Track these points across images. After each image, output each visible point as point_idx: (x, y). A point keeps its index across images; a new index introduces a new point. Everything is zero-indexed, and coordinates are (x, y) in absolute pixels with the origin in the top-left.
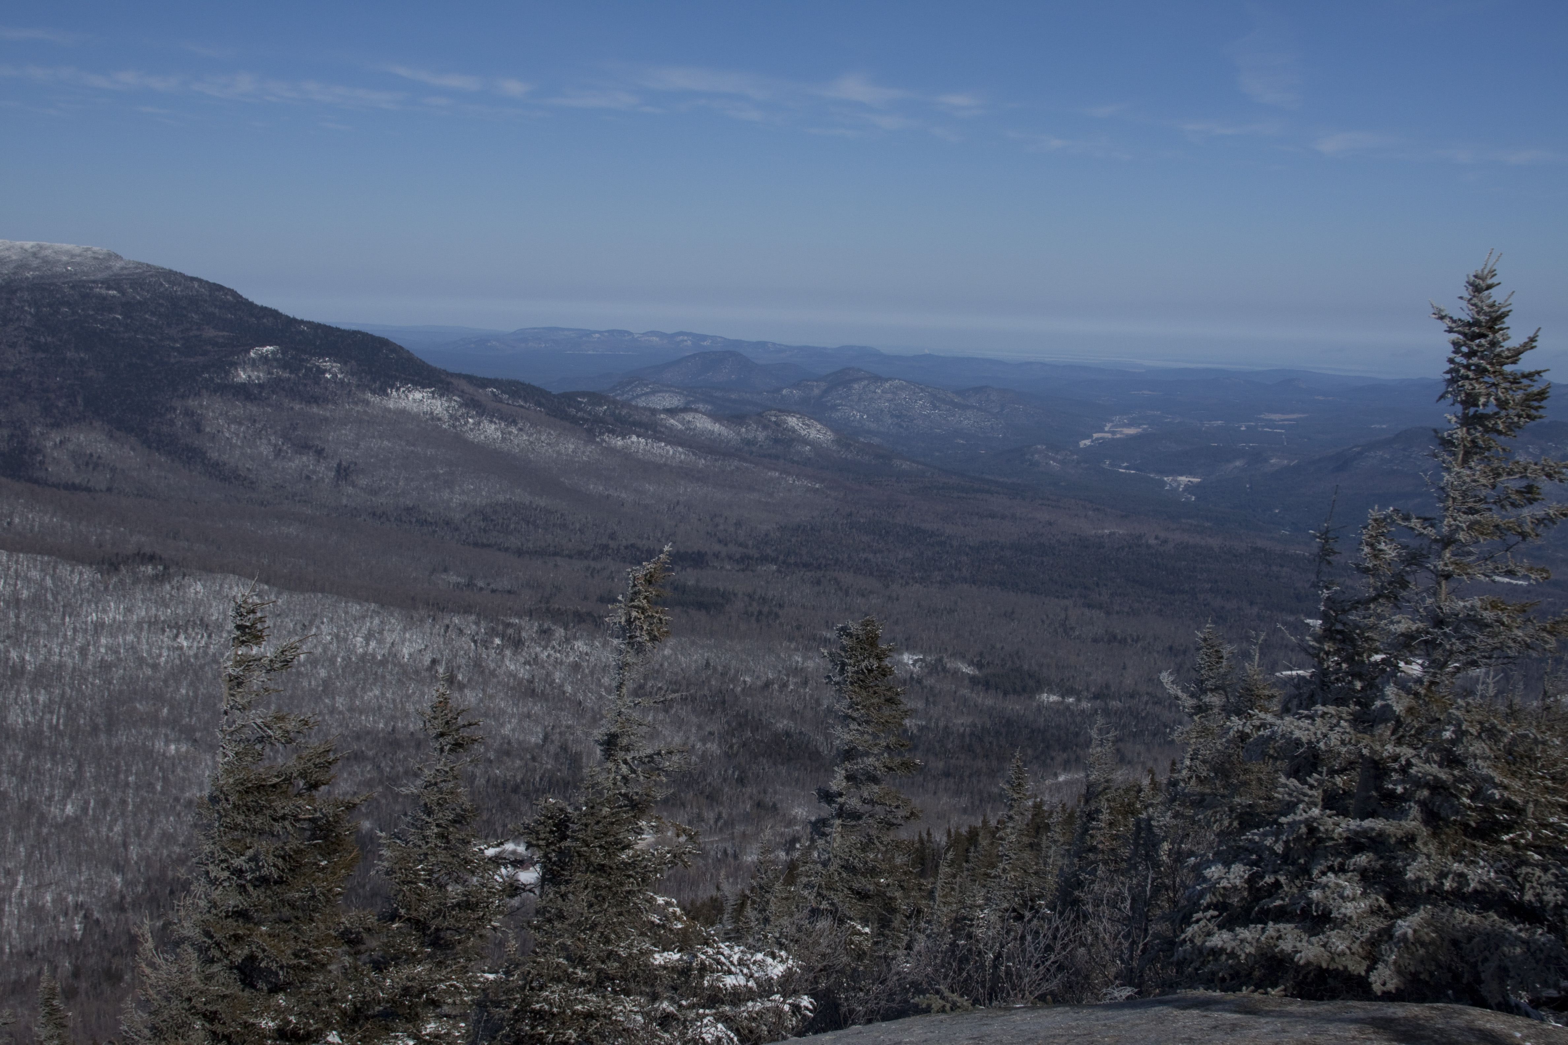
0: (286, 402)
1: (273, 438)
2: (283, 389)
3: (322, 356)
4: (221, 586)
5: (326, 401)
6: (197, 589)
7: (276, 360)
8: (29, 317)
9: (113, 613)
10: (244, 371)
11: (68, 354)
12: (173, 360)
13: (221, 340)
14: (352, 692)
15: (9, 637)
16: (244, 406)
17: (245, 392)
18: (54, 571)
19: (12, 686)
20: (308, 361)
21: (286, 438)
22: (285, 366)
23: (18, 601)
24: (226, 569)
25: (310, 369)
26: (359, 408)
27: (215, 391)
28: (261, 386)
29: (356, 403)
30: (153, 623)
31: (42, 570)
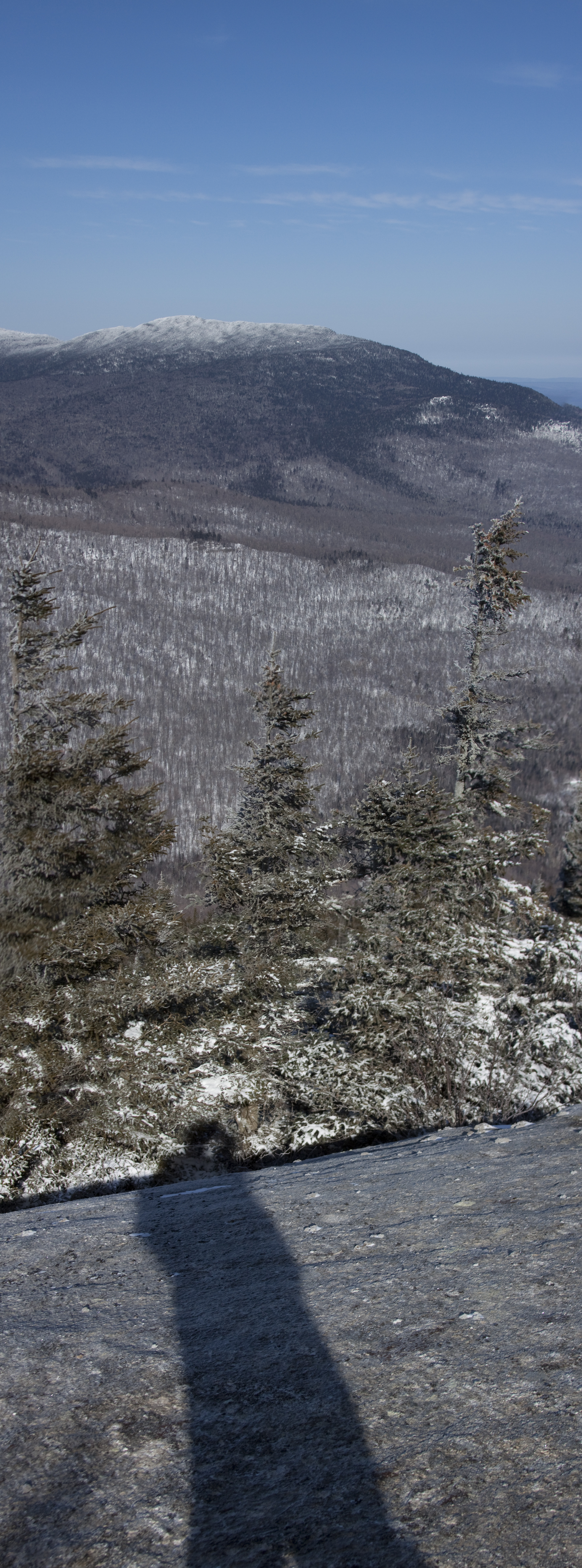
0: (457, 438)
1: (447, 465)
2: (455, 428)
3: (483, 402)
4: (411, 574)
5: (487, 436)
6: (393, 576)
7: (449, 406)
8: (270, 379)
9: (333, 594)
10: (426, 415)
11: (299, 406)
12: (374, 409)
13: (408, 393)
14: (505, 653)
15: (259, 612)
16: (426, 441)
17: (427, 431)
18: (291, 563)
19: (262, 647)
20: (472, 407)
21: (457, 465)
22: (456, 411)
23: (265, 585)
24: (415, 561)
25: (475, 413)
26: (511, 441)
27: (405, 431)
28: (438, 426)
29: (509, 438)
30: (361, 602)
31: (282, 563)
